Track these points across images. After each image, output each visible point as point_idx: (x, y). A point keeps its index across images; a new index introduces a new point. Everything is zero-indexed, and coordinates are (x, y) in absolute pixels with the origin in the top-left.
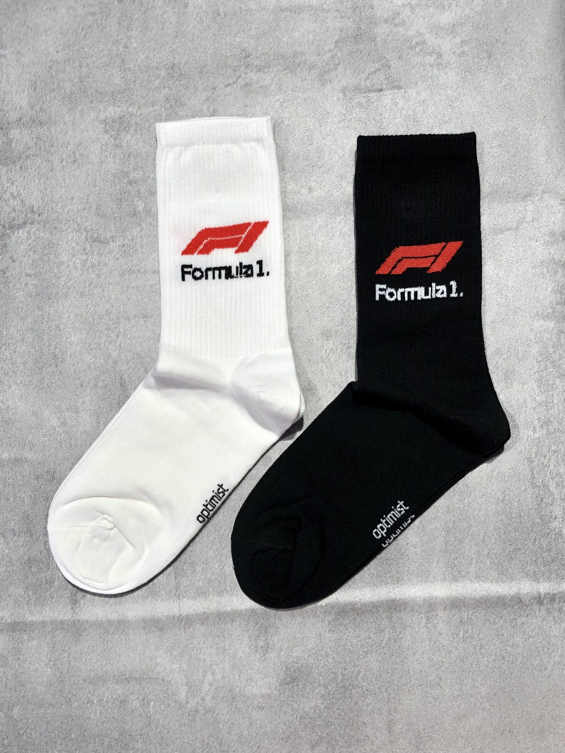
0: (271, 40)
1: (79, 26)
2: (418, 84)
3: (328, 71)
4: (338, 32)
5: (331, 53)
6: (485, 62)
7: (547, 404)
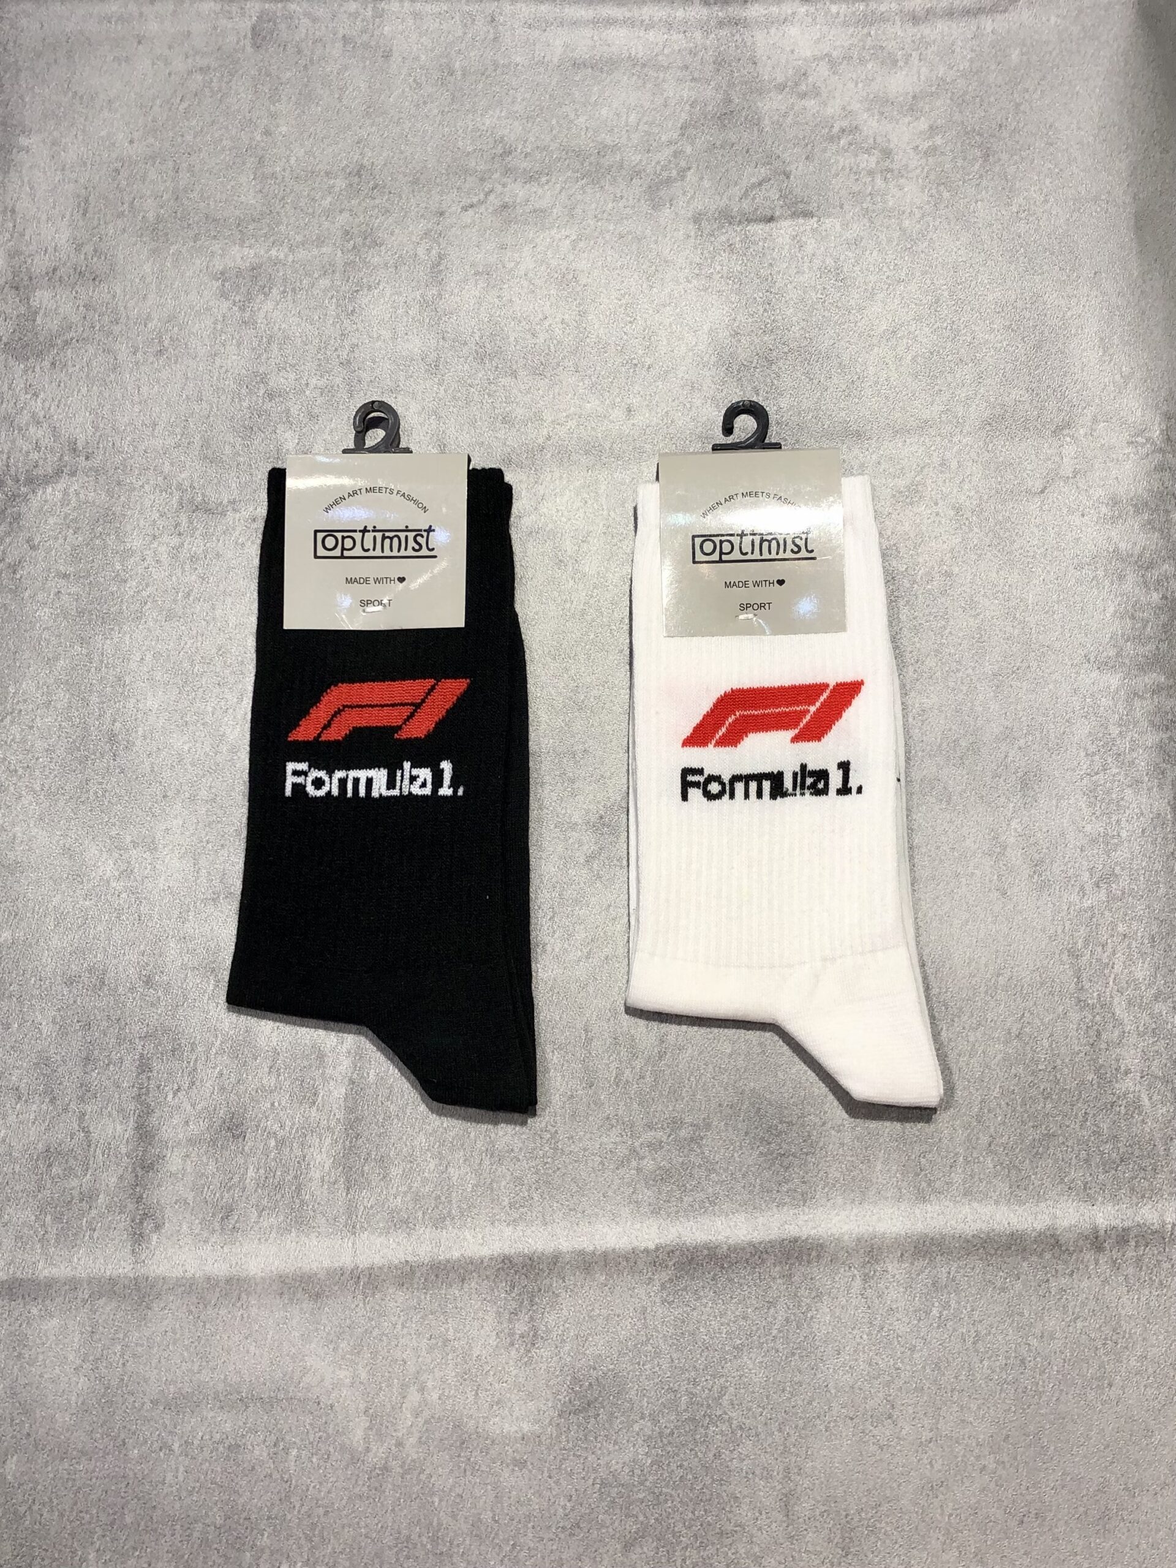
0: (554, 122)
1: (175, 91)
2: (846, 207)
3: (669, 181)
4: (687, 107)
5: (673, 148)
6: (977, 167)
7: (1107, 842)
